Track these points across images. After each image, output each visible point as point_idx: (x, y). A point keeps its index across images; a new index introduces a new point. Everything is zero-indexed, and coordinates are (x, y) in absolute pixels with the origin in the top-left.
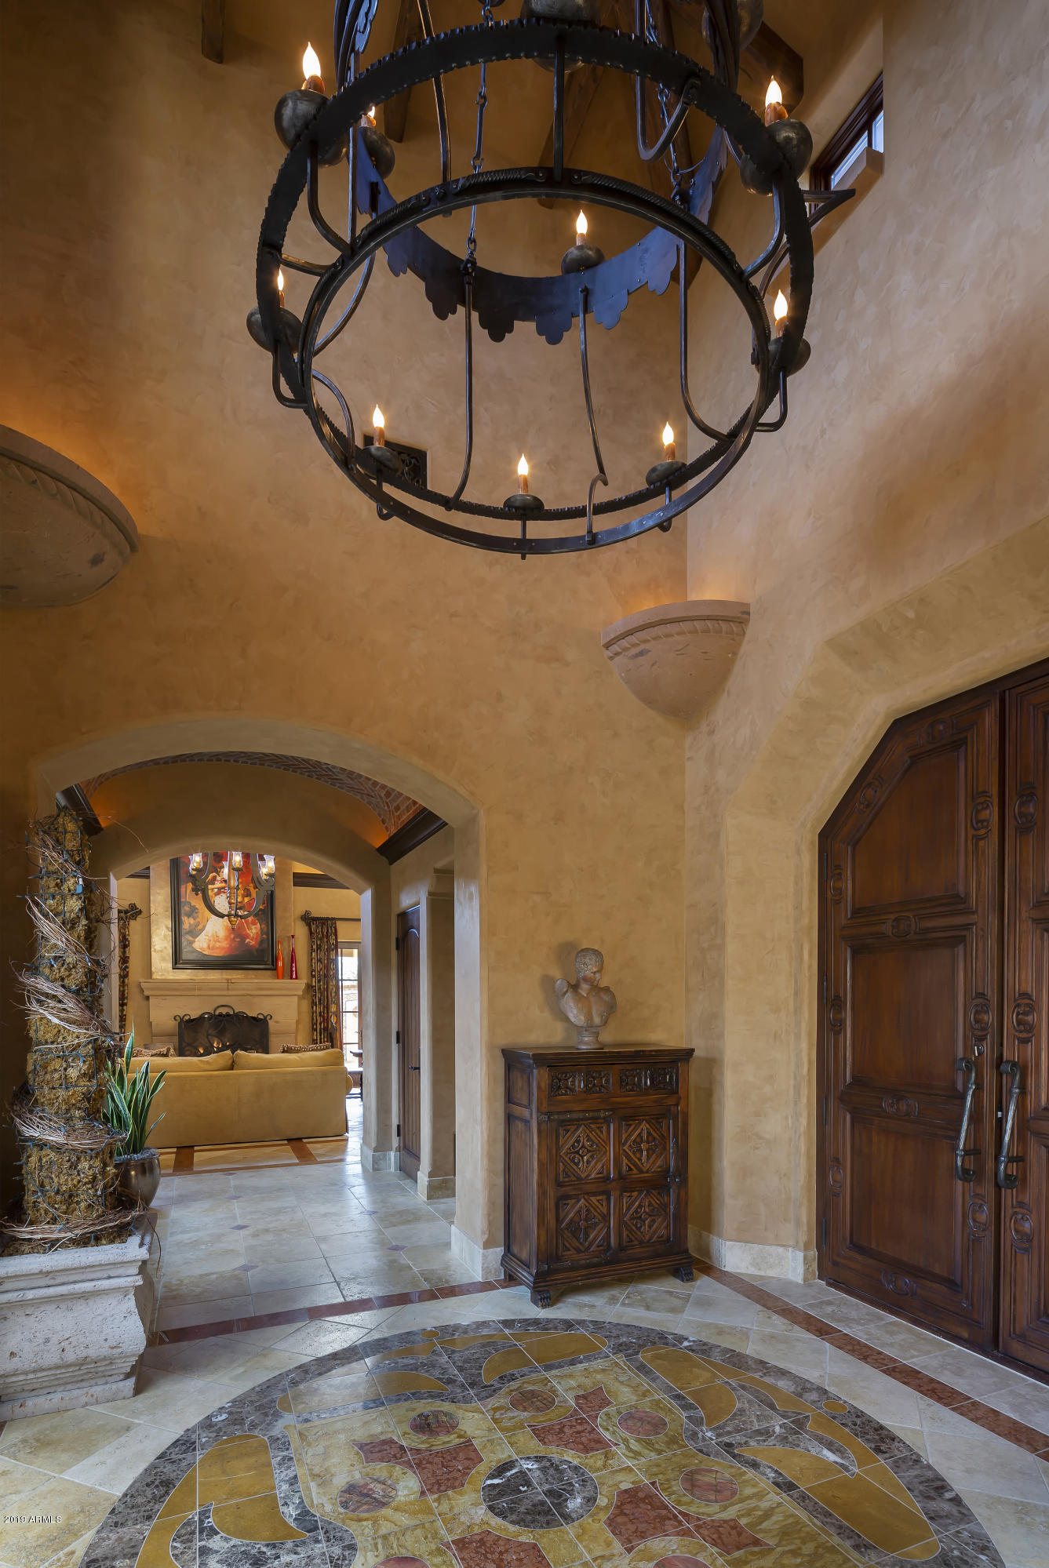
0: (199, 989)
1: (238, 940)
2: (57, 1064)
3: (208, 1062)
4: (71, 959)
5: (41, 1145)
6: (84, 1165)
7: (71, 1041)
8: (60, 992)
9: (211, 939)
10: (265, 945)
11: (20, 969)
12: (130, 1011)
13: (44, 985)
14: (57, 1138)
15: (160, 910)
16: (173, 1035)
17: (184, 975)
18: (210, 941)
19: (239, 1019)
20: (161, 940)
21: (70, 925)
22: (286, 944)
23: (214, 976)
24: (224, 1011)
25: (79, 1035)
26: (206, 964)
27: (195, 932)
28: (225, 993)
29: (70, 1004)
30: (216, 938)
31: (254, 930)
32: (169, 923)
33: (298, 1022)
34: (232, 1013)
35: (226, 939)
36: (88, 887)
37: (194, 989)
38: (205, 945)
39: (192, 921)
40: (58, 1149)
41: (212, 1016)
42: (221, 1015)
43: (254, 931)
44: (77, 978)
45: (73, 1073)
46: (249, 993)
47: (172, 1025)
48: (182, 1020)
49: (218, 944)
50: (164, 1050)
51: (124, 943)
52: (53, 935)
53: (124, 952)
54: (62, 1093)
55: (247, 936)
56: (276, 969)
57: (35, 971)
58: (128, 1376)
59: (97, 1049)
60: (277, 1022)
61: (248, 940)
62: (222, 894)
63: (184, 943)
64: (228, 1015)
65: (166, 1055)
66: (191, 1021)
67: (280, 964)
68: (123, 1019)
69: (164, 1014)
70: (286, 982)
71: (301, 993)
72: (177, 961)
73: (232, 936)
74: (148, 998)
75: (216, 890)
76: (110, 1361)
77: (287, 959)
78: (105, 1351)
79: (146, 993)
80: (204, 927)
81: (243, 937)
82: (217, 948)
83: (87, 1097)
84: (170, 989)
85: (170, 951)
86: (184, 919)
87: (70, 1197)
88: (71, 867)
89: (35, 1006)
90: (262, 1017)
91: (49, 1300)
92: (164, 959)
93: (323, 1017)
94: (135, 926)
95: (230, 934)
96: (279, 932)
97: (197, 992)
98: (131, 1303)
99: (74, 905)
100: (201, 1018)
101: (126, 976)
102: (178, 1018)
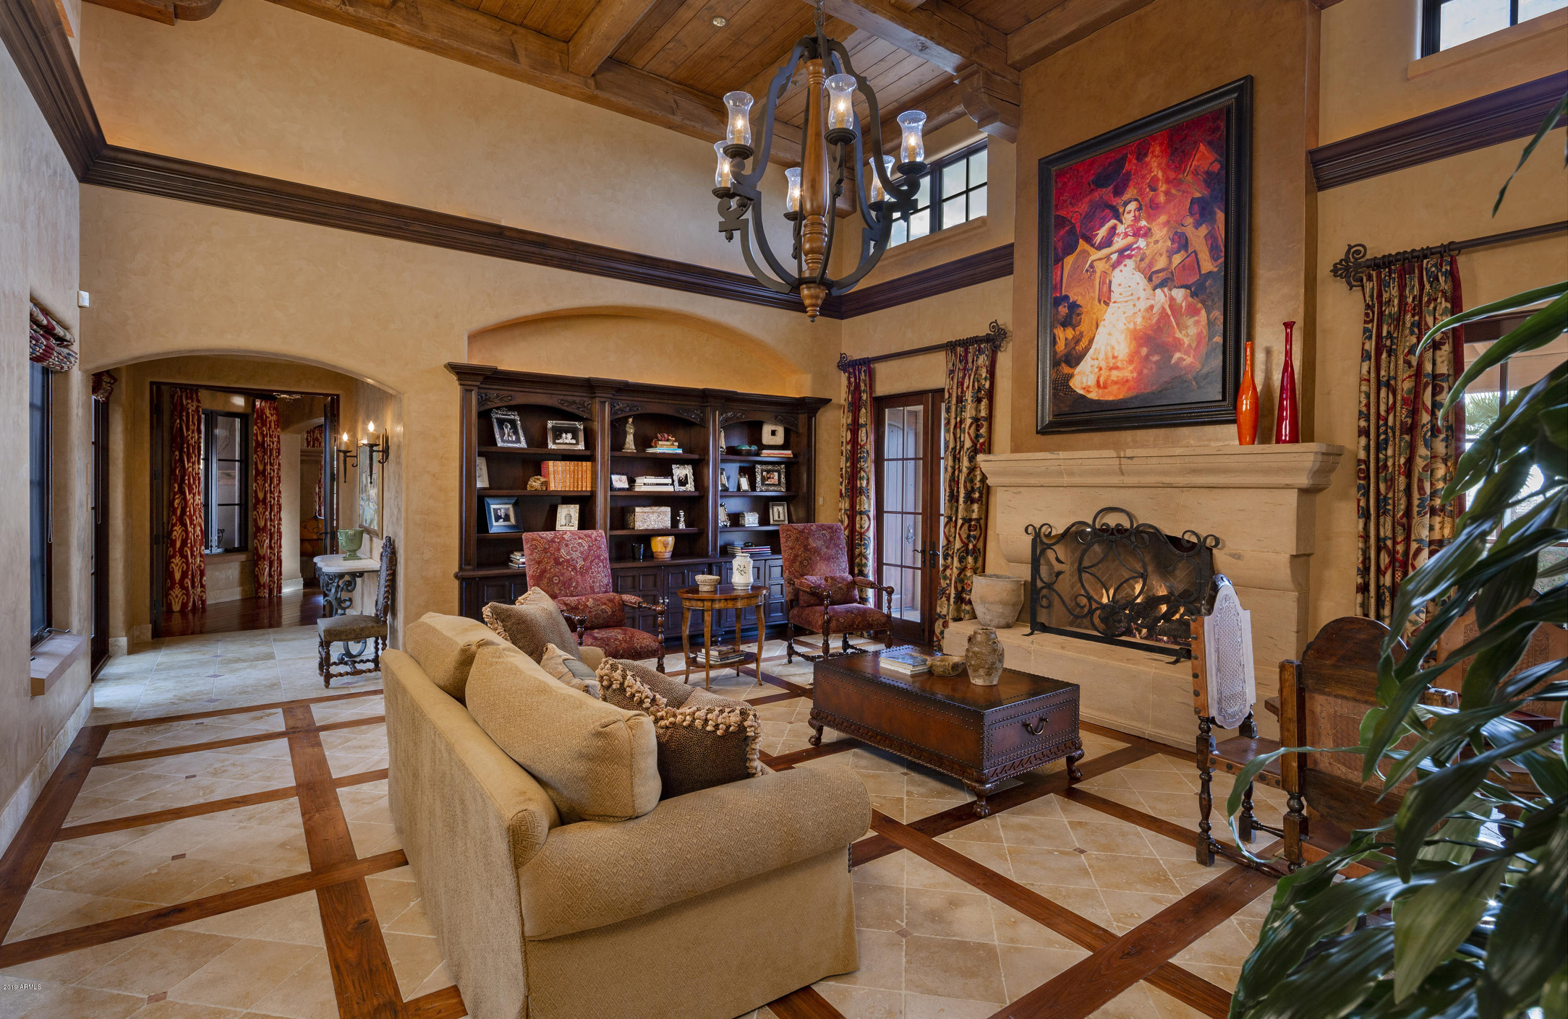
0: (1071, 474)
1: (1155, 358)
9: (1103, 365)
18: (1101, 369)
24: (1112, 520)
27: (1074, 356)
28: (1115, 480)
30: (1112, 362)
31: (1189, 331)
34: (1127, 525)
35: (1131, 361)
39: (1070, 333)
41: (1090, 530)
43: (1192, 331)
46: (1167, 480)
47: (1020, 545)
48: (1037, 534)
49: (1115, 375)
55: (1177, 345)
60: (1237, 556)
61: (1177, 355)
62: (1127, 262)
64: (1119, 530)
66: (1054, 537)
73: (1144, 351)
75: (1114, 257)
80: (1091, 341)
81: (1168, 349)
82: (1115, 383)
86: (1056, 331)
90: (1194, 539)
93: (1392, 554)
95: (1140, 346)
97: (1066, 480)
100: (1071, 533)
102: (1030, 529)
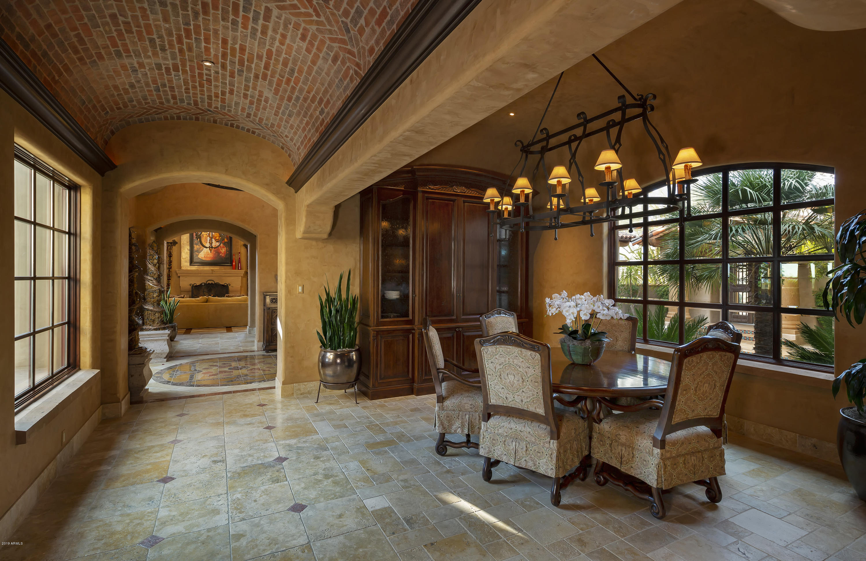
0: (200, 274)
1: (216, 255)
2: (151, 294)
3: (198, 300)
4: (155, 272)
5: (148, 310)
6: (157, 314)
7: (155, 289)
8: (152, 279)
10: (228, 256)
11: (144, 274)
12: (172, 282)
13: (149, 278)
14: (151, 308)
15: (185, 242)
16: (188, 292)
17: (194, 268)
18: (205, 256)
19: (217, 285)
20: (185, 254)
21: (155, 265)
22: (237, 256)
23: (207, 268)
24: (210, 282)
25: (156, 288)
26: (204, 263)
27: (199, 251)
28: (211, 275)
29: (154, 282)
31: (223, 250)
32: (189, 247)
33: (241, 287)
35: (211, 255)
36: (159, 257)
37: (198, 274)
38: (203, 256)
39: (198, 247)
40: (151, 311)
41: (205, 284)
42: (209, 284)
44: (156, 276)
45: (155, 296)
46: (221, 275)
47: (189, 288)
48: (193, 285)
49: (208, 256)
50: (183, 296)
51: (170, 256)
52: (151, 268)
53: (170, 259)
54: (152, 300)
55: (221, 253)
56: (232, 265)
57: (147, 275)
58: (165, 358)
59: (160, 291)
60: (232, 287)
61: (220, 256)
63: (195, 255)
64: (212, 284)
65: (183, 298)
66: (196, 286)
67: (234, 264)
68: (168, 285)
69: (186, 283)
70: (236, 271)
71: (242, 275)
72: (192, 262)
73: (214, 254)
74: (179, 277)
76: (162, 354)
77: (237, 262)
78: (160, 352)
79: (179, 275)
81: (219, 253)
83: (157, 300)
84: (188, 273)
85: (189, 258)
86: (195, 246)
87: (154, 321)
88: (155, 254)
89: (147, 282)
90: (226, 284)
91: (149, 340)
92: (186, 262)
94: (175, 248)
96: (234, 252)
98: (166, 343)
99: (156, 261)
100: (201, 285)
101: (171, 268)
102: (191, 285)
